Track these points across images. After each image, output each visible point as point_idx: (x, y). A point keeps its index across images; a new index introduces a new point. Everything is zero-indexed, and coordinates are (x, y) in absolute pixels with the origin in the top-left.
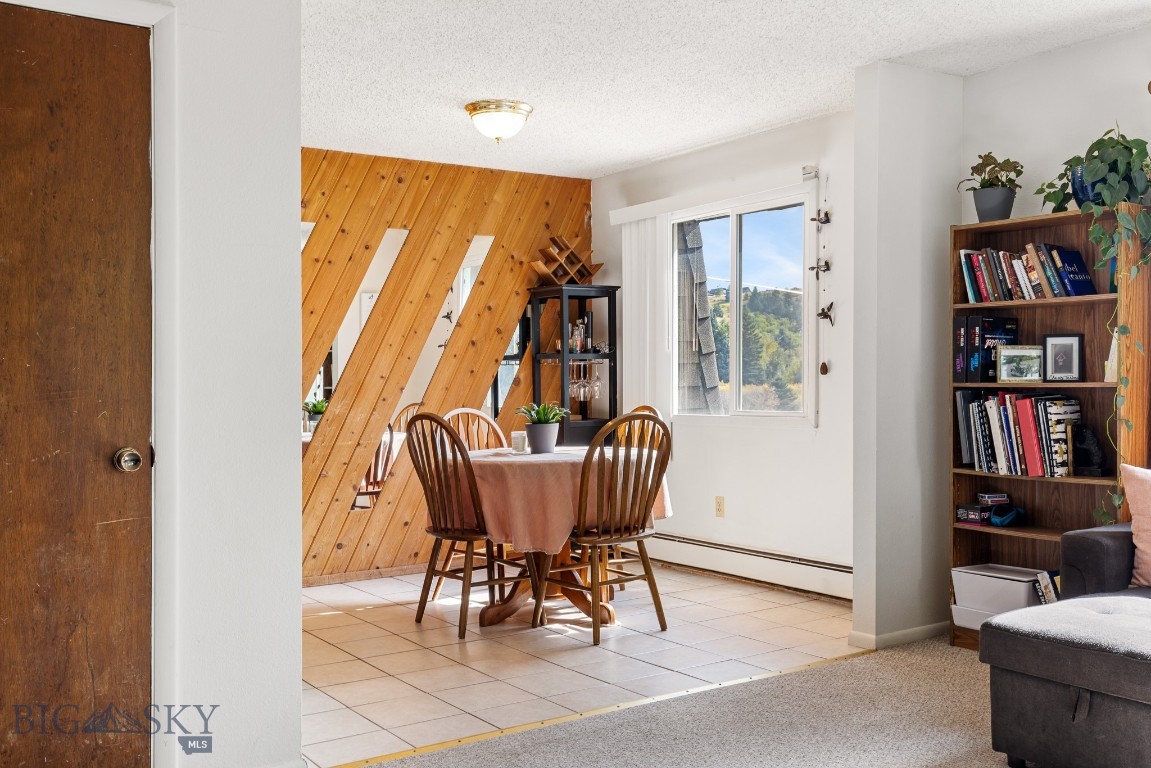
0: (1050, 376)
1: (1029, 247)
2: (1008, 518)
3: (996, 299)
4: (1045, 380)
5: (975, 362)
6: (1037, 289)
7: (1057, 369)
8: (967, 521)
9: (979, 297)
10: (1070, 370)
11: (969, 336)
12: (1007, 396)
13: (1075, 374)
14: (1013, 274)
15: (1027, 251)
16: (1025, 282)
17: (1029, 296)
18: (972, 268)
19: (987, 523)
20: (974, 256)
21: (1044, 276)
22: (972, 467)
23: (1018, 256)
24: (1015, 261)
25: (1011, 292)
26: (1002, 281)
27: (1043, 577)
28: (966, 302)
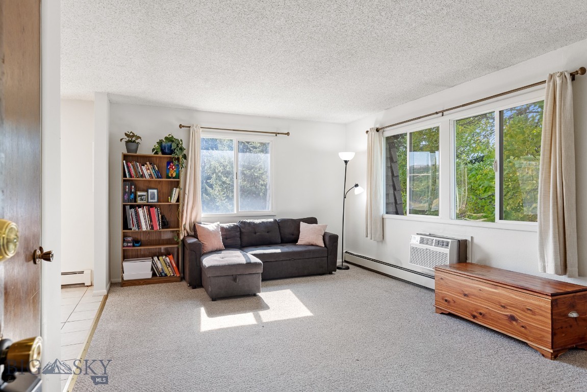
0: (150, 200)
1: (148, 163)
2: (139, 244)
3: (137, 177)
4: (148, 202)
5: (132, 196)
6: (150, 175)
7: (151, 199)
8: (127, 246)
9: (131, 176)
11: (131, 189)
12: (145, 207)
13: (156, 200)
14: (142, 171)
15: (146, 164)
16: (146, 173)
17: (148, 177)
18: (128, 167)
19: (134, 246)
20: (129, 163)
21: (152, 172)
22: (131, 229)
23: (144, 165)
24: (143, 167)
25: (143, 176)
26: (139, 172)
27: (155, 258)
28: (126, 177)
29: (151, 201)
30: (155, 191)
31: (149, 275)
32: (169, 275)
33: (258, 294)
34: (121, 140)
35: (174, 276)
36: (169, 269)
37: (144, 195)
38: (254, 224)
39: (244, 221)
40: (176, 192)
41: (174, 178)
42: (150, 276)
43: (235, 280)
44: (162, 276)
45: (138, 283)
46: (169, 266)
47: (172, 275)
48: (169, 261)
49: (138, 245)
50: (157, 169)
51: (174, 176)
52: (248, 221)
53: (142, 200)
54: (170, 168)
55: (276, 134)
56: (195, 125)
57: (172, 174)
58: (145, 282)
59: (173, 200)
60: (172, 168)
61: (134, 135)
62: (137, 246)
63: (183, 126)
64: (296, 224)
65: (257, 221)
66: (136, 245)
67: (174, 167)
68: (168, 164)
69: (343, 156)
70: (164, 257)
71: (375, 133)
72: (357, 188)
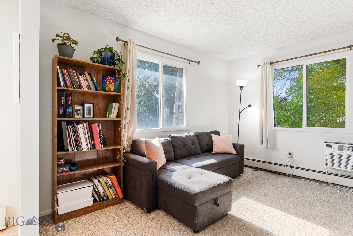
0: (86, 116)
1: (86, 72)
3: (74, 88)
4: (83, 117)
5: (69, 110)
6: (89, 87)
7: (87, 114)
8: (63, 172)
9: (66, 85)
10: (91, 115)
11: (67, 101)
12: (84, 123)
13: (92, 116)
14: (79, 81)
15: (84, 74)
16: (84, 84)
17: (85, 89)
18: (63, 74)
19: (71, 170)
20: (64, 70)
21: (91, 83)
22: (68, 150)
23: (81, 75)
24: (80, 76)
25: (80, 86)
26: (77, 82)
27: (96, 182)
28: (61, 86)
29: (88, 116)
30: (91, 105)
31: (89, 202)
32: (110, 198)
34: (53, 40)
35: (115, 197)
36: (111, 191)
37: (80, 110)
38: (182, 138)
39: (173, 135)
40: (115, 107)
41: (111, 91)
42: (91, 203)
43: (216, 204)
44: (103, 200)
45: (76, 214)
46: (111, 188)
47: (114, 197)
48: (110, 182)
49: (75, 168)
50: (96, 81)
51: (112, 89)
52: (177, 135)
53: (78, 115)
54: (107, 81)
55: (189, 61)
56: (132, 40)
57: (109, 89)
58: (85, 211)
59: (113, 116)
60: (110, 82)
61: (68, 38)
62: (74, 170)
63: (120, 40)
64: (208, 135)
65: (183, 135)
66: (73, 168)
67: (112, 81)
68: (105, 77)
69: (239, 83)
70: (105, 179)
71: (268, 66)
72: (250, 108)
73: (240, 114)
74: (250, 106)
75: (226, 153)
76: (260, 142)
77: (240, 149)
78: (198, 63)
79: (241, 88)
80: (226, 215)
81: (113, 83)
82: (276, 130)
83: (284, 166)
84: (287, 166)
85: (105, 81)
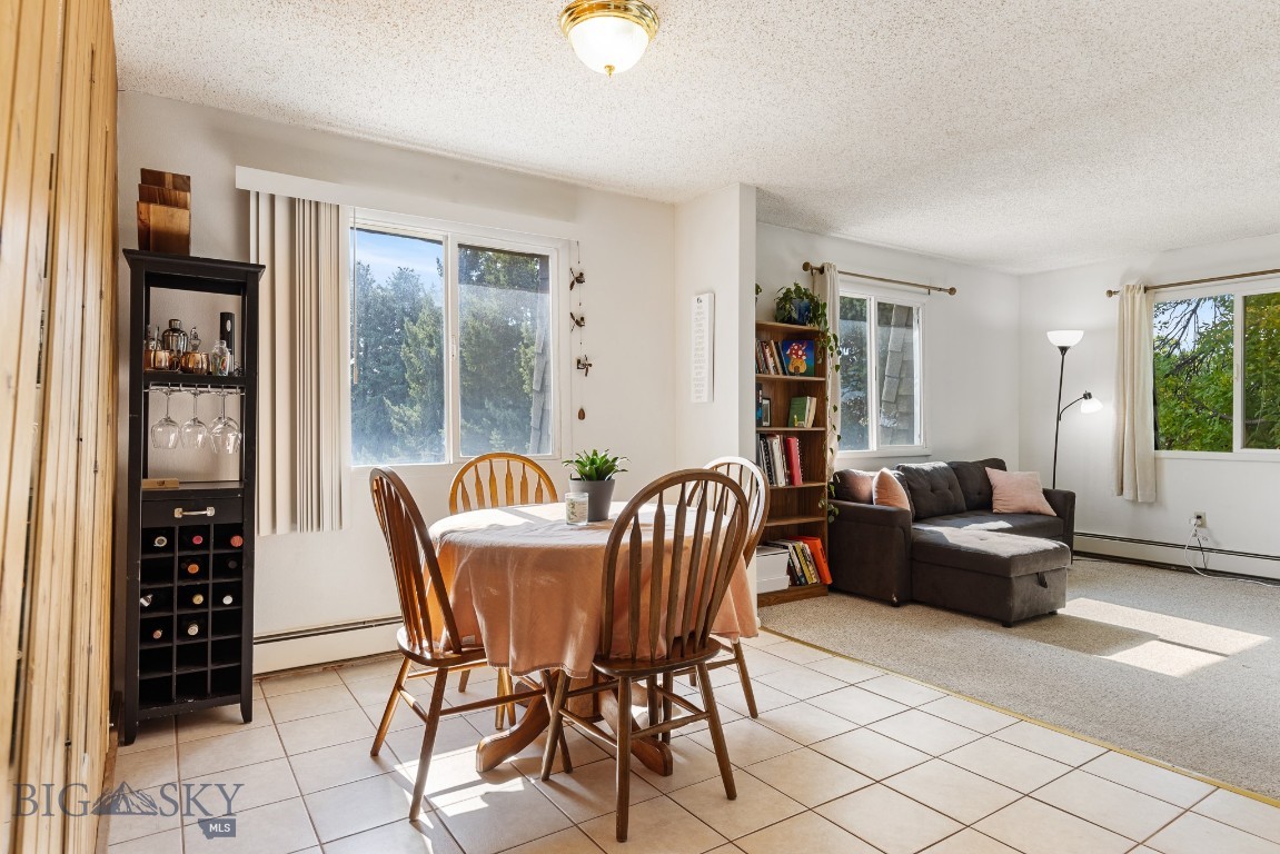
13: (768, 423)
21: (778, 362)
24: (766, 350)
27: (791, 546)
31: (783, 582)
32: (810, 581)
33: (1060, 611)
35: (818, 582)
36: (811, 568)
38: (926, 472)
39: (906, 465)
40: (811, 405)
41: (801, 374)
42: (787, 585)
43: (1042, 583)
44: (801, 584)
46: (809, 562)
47: (815, 581)
48: (810, 551)
51: (802, 370)
52: (914, 466)
54: (791, 353)
55: (929, 288)
56: (830, 266)
57: (797, 368)
58: (778, 598)
59: (807, 423)
60: (797, 354)
64: (980, 470)
65: (927, 466)
67: (800, 353)
68: (787, 345)
69: (1058, 338)
70: (801, 544)
71: (1139, 295)
72: (1089, 400)
73: (1059, 418)
74: (1087, 396)
75: (1030, 513)
76: (1114, 487)
77: (1063, 503)
78: (952, 291)
79: (1064, 350)
80: (1053, 613)
81: (804, 358)
82: (1161, 459)
83: (1183, 547)
84: (1190, 548)
85: (788, 352)
